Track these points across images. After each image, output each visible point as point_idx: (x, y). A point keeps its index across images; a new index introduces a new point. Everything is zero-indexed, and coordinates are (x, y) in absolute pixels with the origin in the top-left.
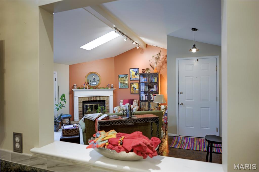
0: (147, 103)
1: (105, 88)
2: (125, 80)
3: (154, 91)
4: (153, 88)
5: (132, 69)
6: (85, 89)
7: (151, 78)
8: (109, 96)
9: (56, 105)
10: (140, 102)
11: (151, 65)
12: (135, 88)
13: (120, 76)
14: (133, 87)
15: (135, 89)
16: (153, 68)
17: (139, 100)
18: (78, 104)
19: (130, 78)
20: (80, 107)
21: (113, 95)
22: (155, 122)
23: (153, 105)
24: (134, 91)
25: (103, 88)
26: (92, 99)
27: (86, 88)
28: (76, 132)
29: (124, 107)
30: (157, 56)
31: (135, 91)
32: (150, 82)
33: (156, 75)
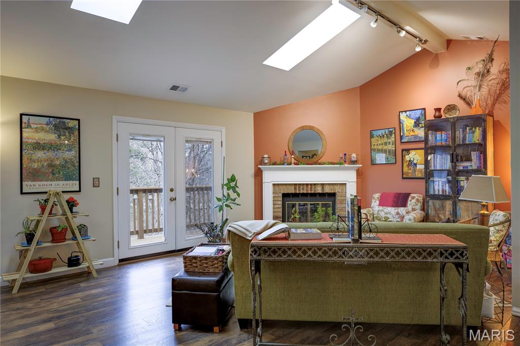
0: (448, 204)
1: (334, 164)
2: (386, 144)
3: (470, 168)
4: (469, 159)
5: (406, 111)
6: (288, 165)
7: (461, 133)
8: (346, 184)
9: (217, 198)
10: (428, 199)
11: (463, 94)
12: (415, 162)
13: (374, 133)
14: (408, 159)
15: (415, 164)
16: (469, 104)
17: (425, 194)
18: (271, 199)
19: (401, 137)
20: (277, 206)
21: (356, 181)
22: (454, 263)
23: (468, 211)
24: (410, 171)
25: (329, 163)
26: (303, 189)
27: (290, 164)
28: (216, 266)
29: (380, 213)
30: (481, 66)
31: (415, 171)
32: (457, 142)
33: (477, 121)
